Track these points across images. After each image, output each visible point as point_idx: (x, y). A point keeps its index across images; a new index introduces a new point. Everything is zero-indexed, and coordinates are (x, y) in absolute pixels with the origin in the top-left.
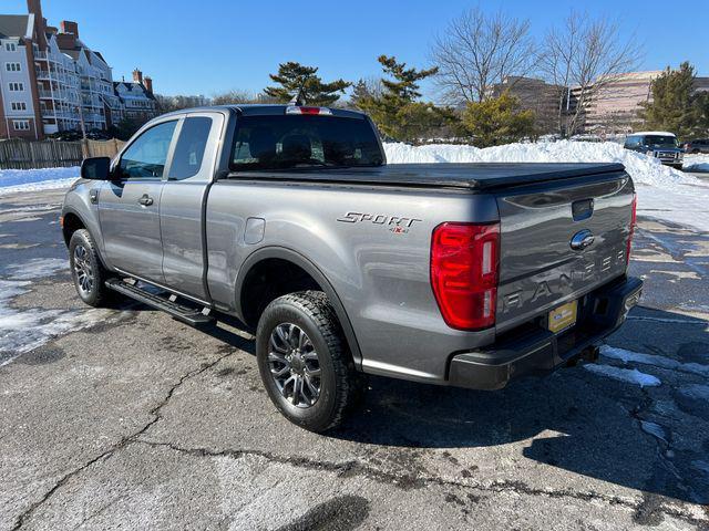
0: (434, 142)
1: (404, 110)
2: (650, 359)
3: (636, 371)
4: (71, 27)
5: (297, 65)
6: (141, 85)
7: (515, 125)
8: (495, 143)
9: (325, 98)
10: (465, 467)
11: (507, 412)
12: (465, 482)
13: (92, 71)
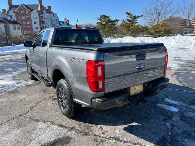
0: (146, 36)
1: (133, 27)
2: (179, 104)
3: (173, 107)
4: (49, 7)
5: (105, 15)
6: (66, 22)
7: (166, 31)
8: (160, 36)
9: (112, 24)
10: (104, 131)
11: (125, 116)
12: (102, 136)
13: (54, 19)
